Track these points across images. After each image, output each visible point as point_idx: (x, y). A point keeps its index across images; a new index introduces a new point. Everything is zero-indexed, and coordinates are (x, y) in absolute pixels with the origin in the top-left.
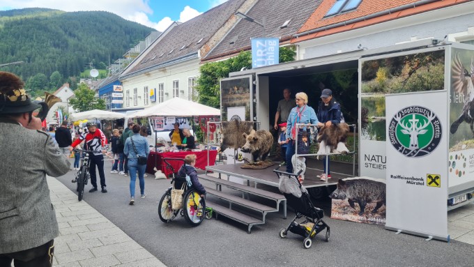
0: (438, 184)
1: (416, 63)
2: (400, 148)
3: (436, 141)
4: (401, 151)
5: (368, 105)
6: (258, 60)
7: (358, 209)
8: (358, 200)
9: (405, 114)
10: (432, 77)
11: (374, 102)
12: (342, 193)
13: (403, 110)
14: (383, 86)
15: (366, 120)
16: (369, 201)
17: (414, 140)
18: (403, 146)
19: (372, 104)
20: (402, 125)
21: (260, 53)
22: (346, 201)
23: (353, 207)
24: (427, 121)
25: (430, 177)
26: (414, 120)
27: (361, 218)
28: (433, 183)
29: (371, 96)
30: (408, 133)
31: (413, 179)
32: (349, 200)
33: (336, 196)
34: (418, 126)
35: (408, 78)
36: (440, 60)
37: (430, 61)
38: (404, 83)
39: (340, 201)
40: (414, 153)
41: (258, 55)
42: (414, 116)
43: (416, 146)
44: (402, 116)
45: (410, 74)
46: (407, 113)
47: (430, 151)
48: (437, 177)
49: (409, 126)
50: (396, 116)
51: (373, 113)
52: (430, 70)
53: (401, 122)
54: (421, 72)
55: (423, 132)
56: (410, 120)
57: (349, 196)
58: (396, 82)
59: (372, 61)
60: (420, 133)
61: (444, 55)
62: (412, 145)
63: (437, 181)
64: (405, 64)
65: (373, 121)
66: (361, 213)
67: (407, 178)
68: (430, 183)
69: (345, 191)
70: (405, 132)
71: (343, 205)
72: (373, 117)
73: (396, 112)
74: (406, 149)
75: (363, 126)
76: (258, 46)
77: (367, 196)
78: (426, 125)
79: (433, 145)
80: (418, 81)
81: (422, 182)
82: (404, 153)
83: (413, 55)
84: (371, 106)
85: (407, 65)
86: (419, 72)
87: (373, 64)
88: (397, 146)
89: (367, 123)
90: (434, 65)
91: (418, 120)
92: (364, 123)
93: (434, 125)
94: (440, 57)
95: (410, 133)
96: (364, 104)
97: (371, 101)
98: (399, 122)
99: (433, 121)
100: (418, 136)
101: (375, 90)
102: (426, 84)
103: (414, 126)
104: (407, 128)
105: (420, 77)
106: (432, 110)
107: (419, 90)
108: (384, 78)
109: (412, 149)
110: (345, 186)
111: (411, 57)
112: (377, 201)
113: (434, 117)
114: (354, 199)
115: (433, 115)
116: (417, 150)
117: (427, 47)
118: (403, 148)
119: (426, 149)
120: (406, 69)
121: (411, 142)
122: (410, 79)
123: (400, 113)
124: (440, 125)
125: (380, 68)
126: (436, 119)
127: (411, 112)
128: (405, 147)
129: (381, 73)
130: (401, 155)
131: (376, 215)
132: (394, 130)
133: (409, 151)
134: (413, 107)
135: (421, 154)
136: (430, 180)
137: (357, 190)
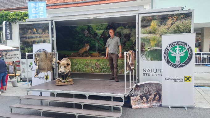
0: (190, 81)
1: (176, 19)
2: (170, 64)
3: (190, 59)
4: (171, 65)
5: (145, 41)
6: (33, 15)
7: (145, 100)
8: (145, 95)
9: (173, 45)
10: (185, 26)
11: (149, 39)
12: (136, 93)
13: (172, 43)
14: (155, 31)
15: (144, 50)
16: (150, 94)
17: (178, 59)
18: (172, 62)
19: (148, 40)
20: (171, 51)
21: (34, 11)
22: (138, 97)
23: (143, 100)
24: (185, 49)
25: (186, 77)
26: (178, 49)
27: (148, 105)
28: (188, 81)
29: (147, 36)
30: (175, 55)
31: (177, 79)
32: (140, 96)
33: (133, 95)
34: (180, 52)
35: (170, 27)
36: (189, 18)
37: (183, 18)
38: (168, 29)
39: (135, 97)
40: (178, 66)
41: (33, 12)
42: (178, 46)
43: (179, 62)
44: (171, 47)
45: (172, 24)
46: (174, 45)
47: (186, 64)
48: (190, 77)
49: (175, 52)
50: (168, 47)
51: (148, 46)
52: (183, 23)
53: (171, 50)
54: (178, 23)
55: (183, 55)
56: (176, 49)
57: (140, 94)
58: (163, 29)
59: (148, 16)
60: (181, 55)
61: (191, 15)
62: (177, 62)
63: (190, 79)
64: (169, 19)
65: (148, 50)
66: (147, 102)
67: (174, 79)
68: (186, 81)
69: (138, 91)
70: (173, 55)
71: (137, 99)
72: (148, 48)
73: (168, 44)
74: (173, 64)
75: (141, 53)
76: (32, 7)
77: (150, 92)
78: (184, 51)
79: (188, 61)
80: (176, 28)
81: (182, 80)
82: (173, 66)
83: (173, 14)
84: (147, 42)
85: (170, 20)
86: (177, 23)
87: (148, 18)
88: (168, 63)
89: (145, 51)
90: (185, 20)
91: (180, 49)
92: (142, 51)
93: (189, 51)
94: (189, 16)
95: (176, 56)
96: (142, 41)
97: (147, 39)
98: (170, 50)
99: (188, 49)
100: (180, 57)
101: (150, 33)
102: (181, 30)
103: (178, 52)
104: (174, 53)
105: (177, 26)
106: (188, 43)
107: (177, 33)
108: (156, 26)
109: (177, 64)
110: (138, 88)
111: (172, 15)
112: (154, 94)
113: (189, 47)
114: (143, 95)
115: (188, 46)
116: (179, 64)
117: (179, 11)
118: (172, 63)
119: (184, 63)
120: (169, 22)
121: (177, 60)
122: (172, 27)
123: (170, 45)
124: (192, 51)
125: (153, 21)
126: (190, 48)
127: (176, 45)
128: (173, 63)
129: (153, 24)
130: (171, 67)
131: (155, 102)
132: (167, 54)
133: (175, 65)
134: (177, 42)
135: (182, 66)
136: (186, 79)
137: (145, 90)
